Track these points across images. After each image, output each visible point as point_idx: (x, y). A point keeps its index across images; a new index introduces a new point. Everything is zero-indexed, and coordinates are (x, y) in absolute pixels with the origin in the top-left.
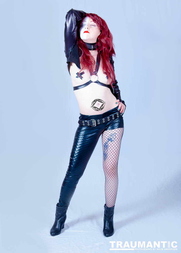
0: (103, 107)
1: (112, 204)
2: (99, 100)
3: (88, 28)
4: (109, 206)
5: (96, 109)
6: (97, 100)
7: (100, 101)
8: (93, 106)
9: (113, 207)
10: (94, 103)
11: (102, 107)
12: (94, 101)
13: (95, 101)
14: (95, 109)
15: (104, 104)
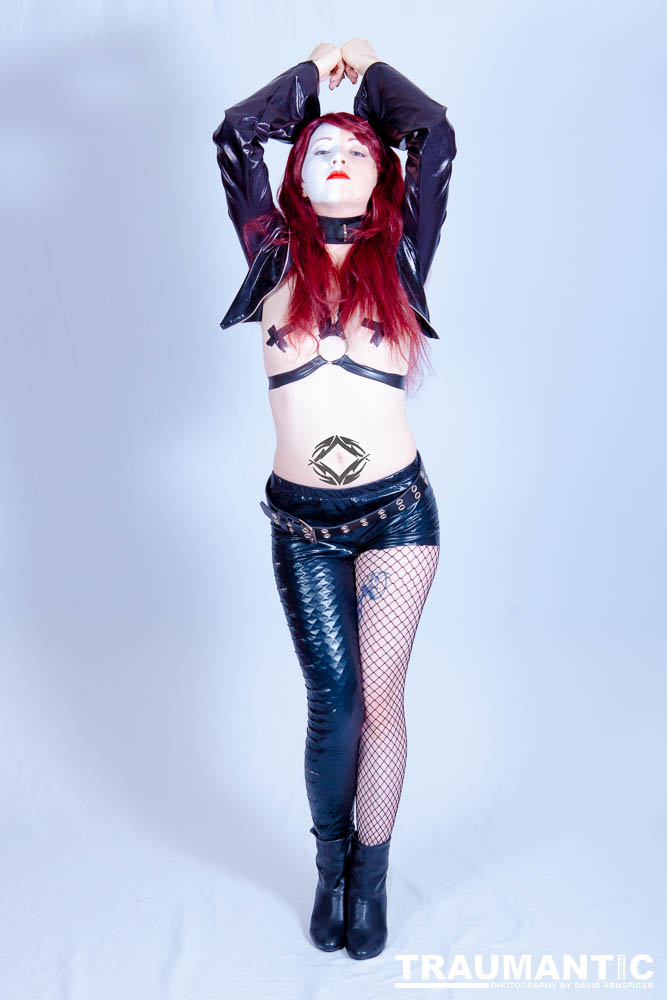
0: (356, 471)
1: (382, 835)
2: (347, 444)
3: (344, 162)
4: (370, 841)
5: (328, 475)
6: (337, 441)
7: (350, 446)
8: (318, 462)
10: (326, 448)
11: (351, 473)
12: (328, 442)
13: (330, 443)
14: (322, 473)
15: (365, 461)
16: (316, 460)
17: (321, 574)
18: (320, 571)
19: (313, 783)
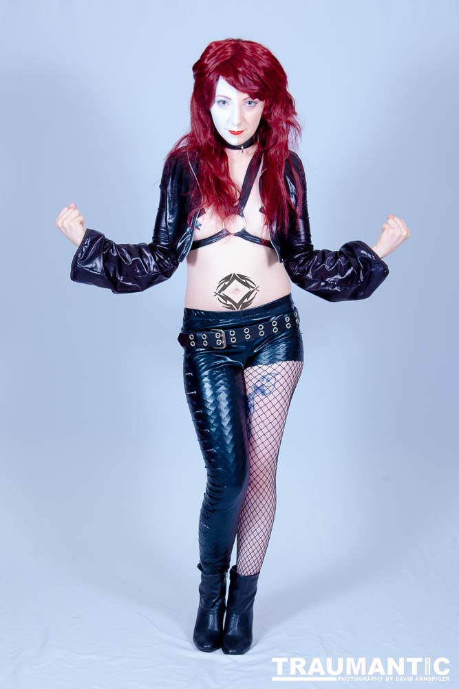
0: (249, 299)
1: (254, 568)
2: (242, 279)
4: (245, 572)
5: (229, 303)
6: (235, 277)
7: (244, 281)
8: (221, 294)
9: (255, 575)
10: (226, 283)
11: (246, 301)
12: (227, 278)
13: (229, 279)
14: (224, 302)
15: (256, 291)
16: (220, 292)
17: (221, 381)
18: (220, 379)
19: (204, 533)
